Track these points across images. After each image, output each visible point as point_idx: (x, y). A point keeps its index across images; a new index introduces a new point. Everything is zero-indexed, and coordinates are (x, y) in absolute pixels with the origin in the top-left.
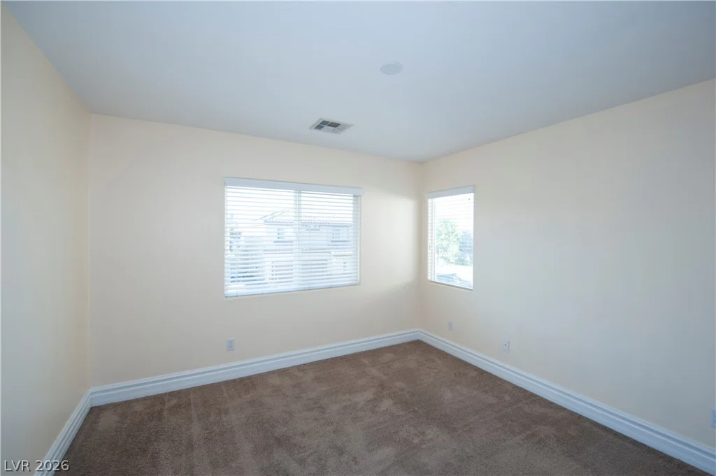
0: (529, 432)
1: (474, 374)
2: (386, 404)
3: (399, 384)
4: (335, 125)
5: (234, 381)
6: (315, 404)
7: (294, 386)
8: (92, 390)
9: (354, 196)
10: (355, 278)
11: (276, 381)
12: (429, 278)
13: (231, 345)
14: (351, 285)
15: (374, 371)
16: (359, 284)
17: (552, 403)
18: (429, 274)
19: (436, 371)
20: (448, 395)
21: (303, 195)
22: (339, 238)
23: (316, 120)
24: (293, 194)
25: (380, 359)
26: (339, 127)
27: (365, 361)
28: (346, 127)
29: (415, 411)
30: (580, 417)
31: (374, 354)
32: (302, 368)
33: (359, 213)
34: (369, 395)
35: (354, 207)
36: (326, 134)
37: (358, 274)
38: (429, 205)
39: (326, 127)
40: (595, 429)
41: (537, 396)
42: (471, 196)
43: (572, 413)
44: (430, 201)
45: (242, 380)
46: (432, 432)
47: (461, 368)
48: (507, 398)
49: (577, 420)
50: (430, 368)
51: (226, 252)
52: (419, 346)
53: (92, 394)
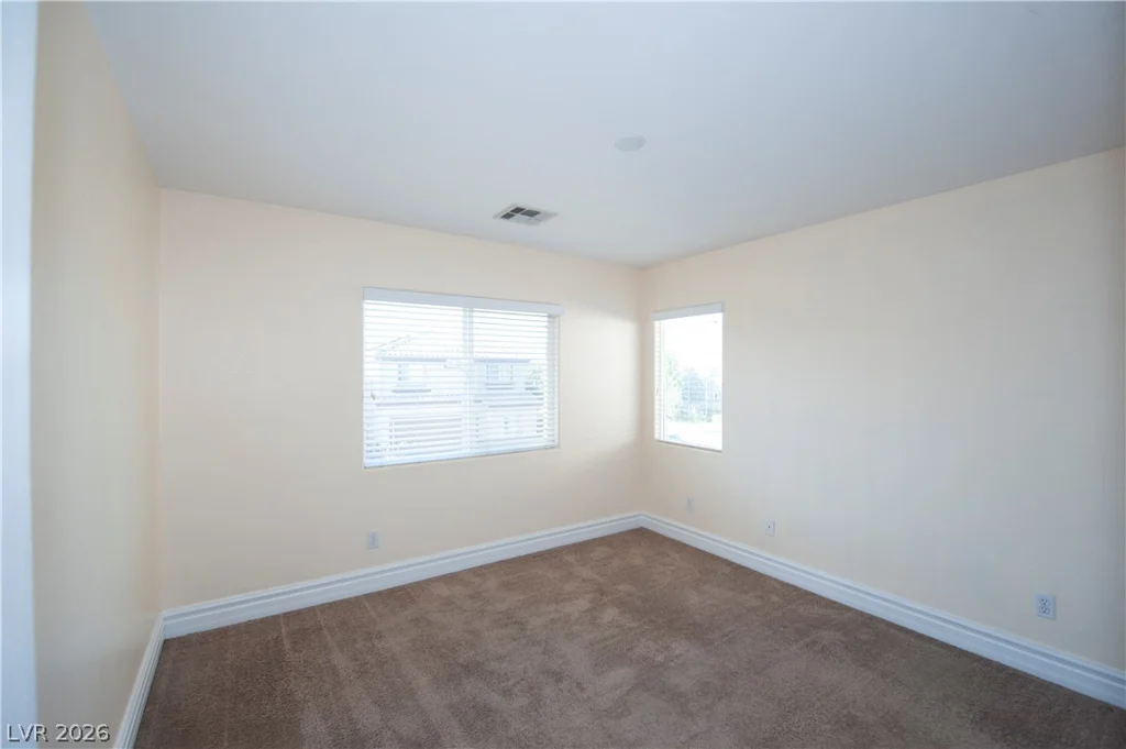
0: (808, 640)
1: (727, 570)
2: (610, 614)
3: (624, 588)
4: (532, 213)
5: (379, 593)
6: (508, 618)
7: (472, 597)
8: (165, 613)
9: (550, 316)
10: (551, 438)
11: (444, 591)
12: (657, 436)
13: (373, 541)
14: (545, 448)
15: (586, 572)
16: (558, 446)
17: (835, 603)
18: (657, 431)
19: (673, 568)
20: (693, 599)
21: (475, 314)
22: (497, 378)
23: (507, 205)
24: (462, 313)
25: (592, 555)
26: (537, 217)
27: (570, 558)
28: (549, 215)
29: (652, 621)
30: (872, 618)
31: (581, 548)
32: (480, 572)
33: (556, 341)
34: (583, 603)
35: (549, 332)
36: (517, 226)
37: (556, 431)
38: (657, 330)
39: (518, 215)
40: (892, 631)
41: (813, 594)
42: (719, 317)
43: (862, 614)
44: (657, 324)
45: (392, 591)
46: (680, 647)
47: (707, 564)
48: (775, 598)
49: (869, 621)
50: (664, 565)
51: (365, 401)
52: (641, 536)
53: (165, 619)
